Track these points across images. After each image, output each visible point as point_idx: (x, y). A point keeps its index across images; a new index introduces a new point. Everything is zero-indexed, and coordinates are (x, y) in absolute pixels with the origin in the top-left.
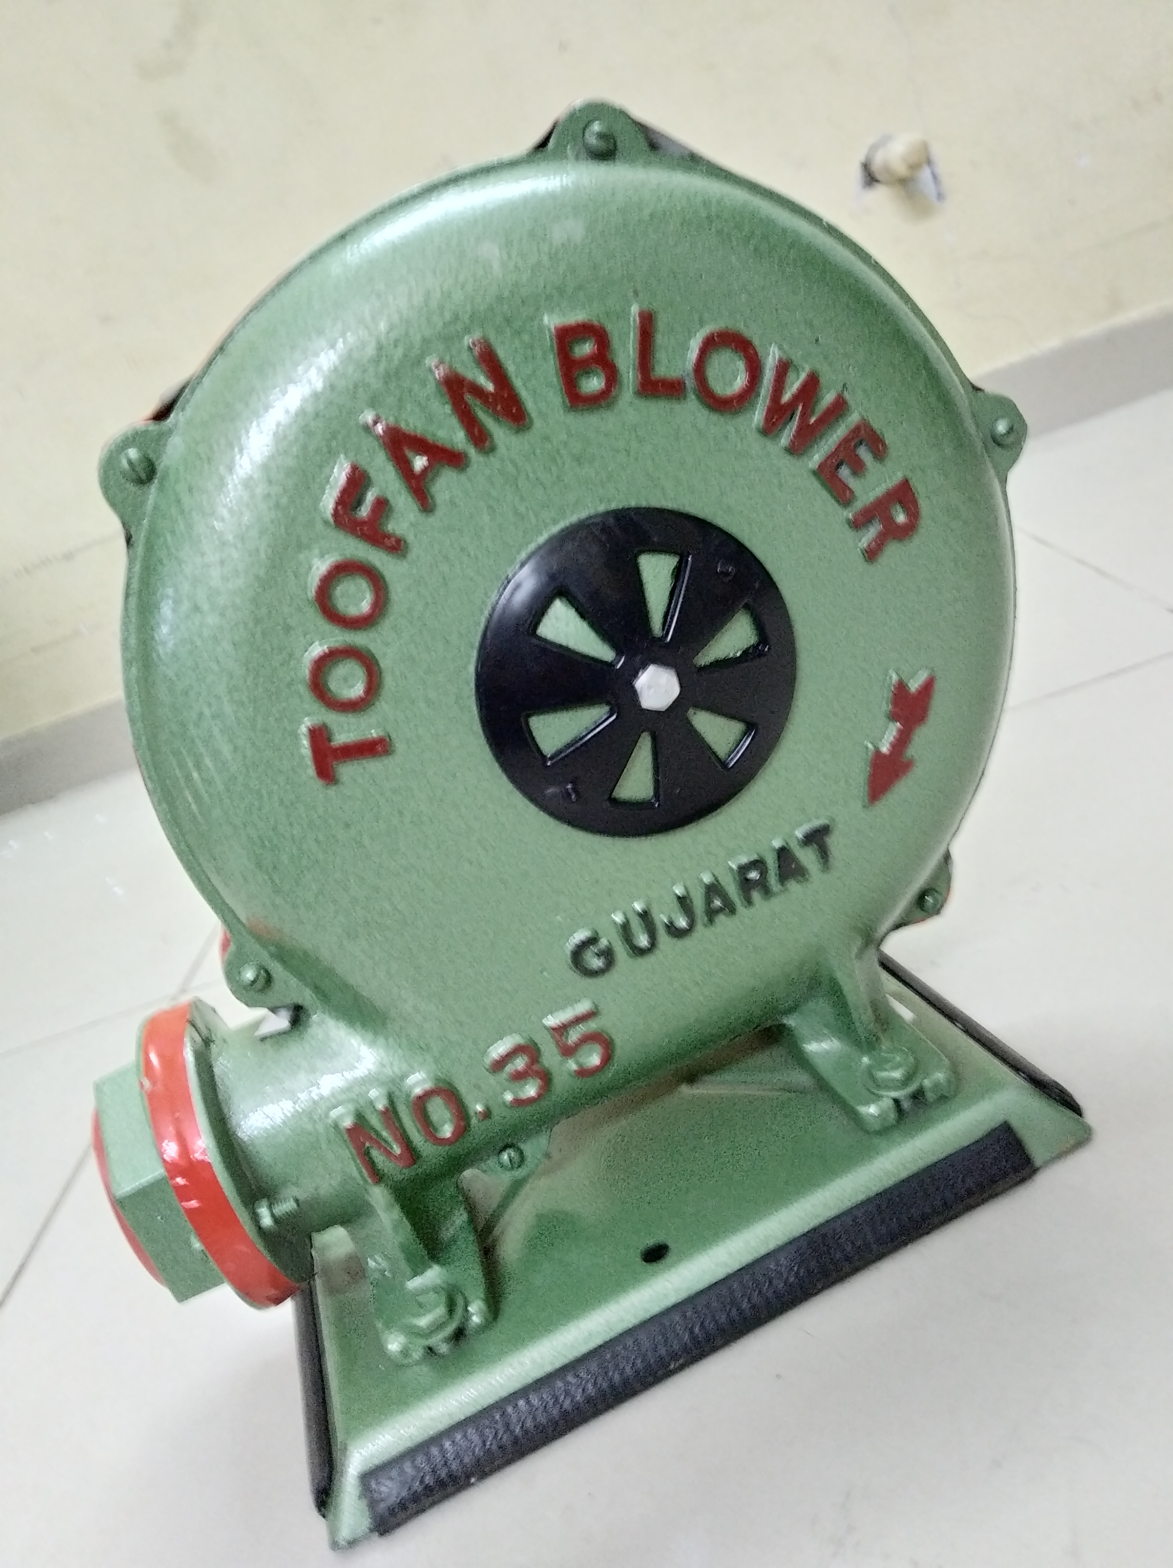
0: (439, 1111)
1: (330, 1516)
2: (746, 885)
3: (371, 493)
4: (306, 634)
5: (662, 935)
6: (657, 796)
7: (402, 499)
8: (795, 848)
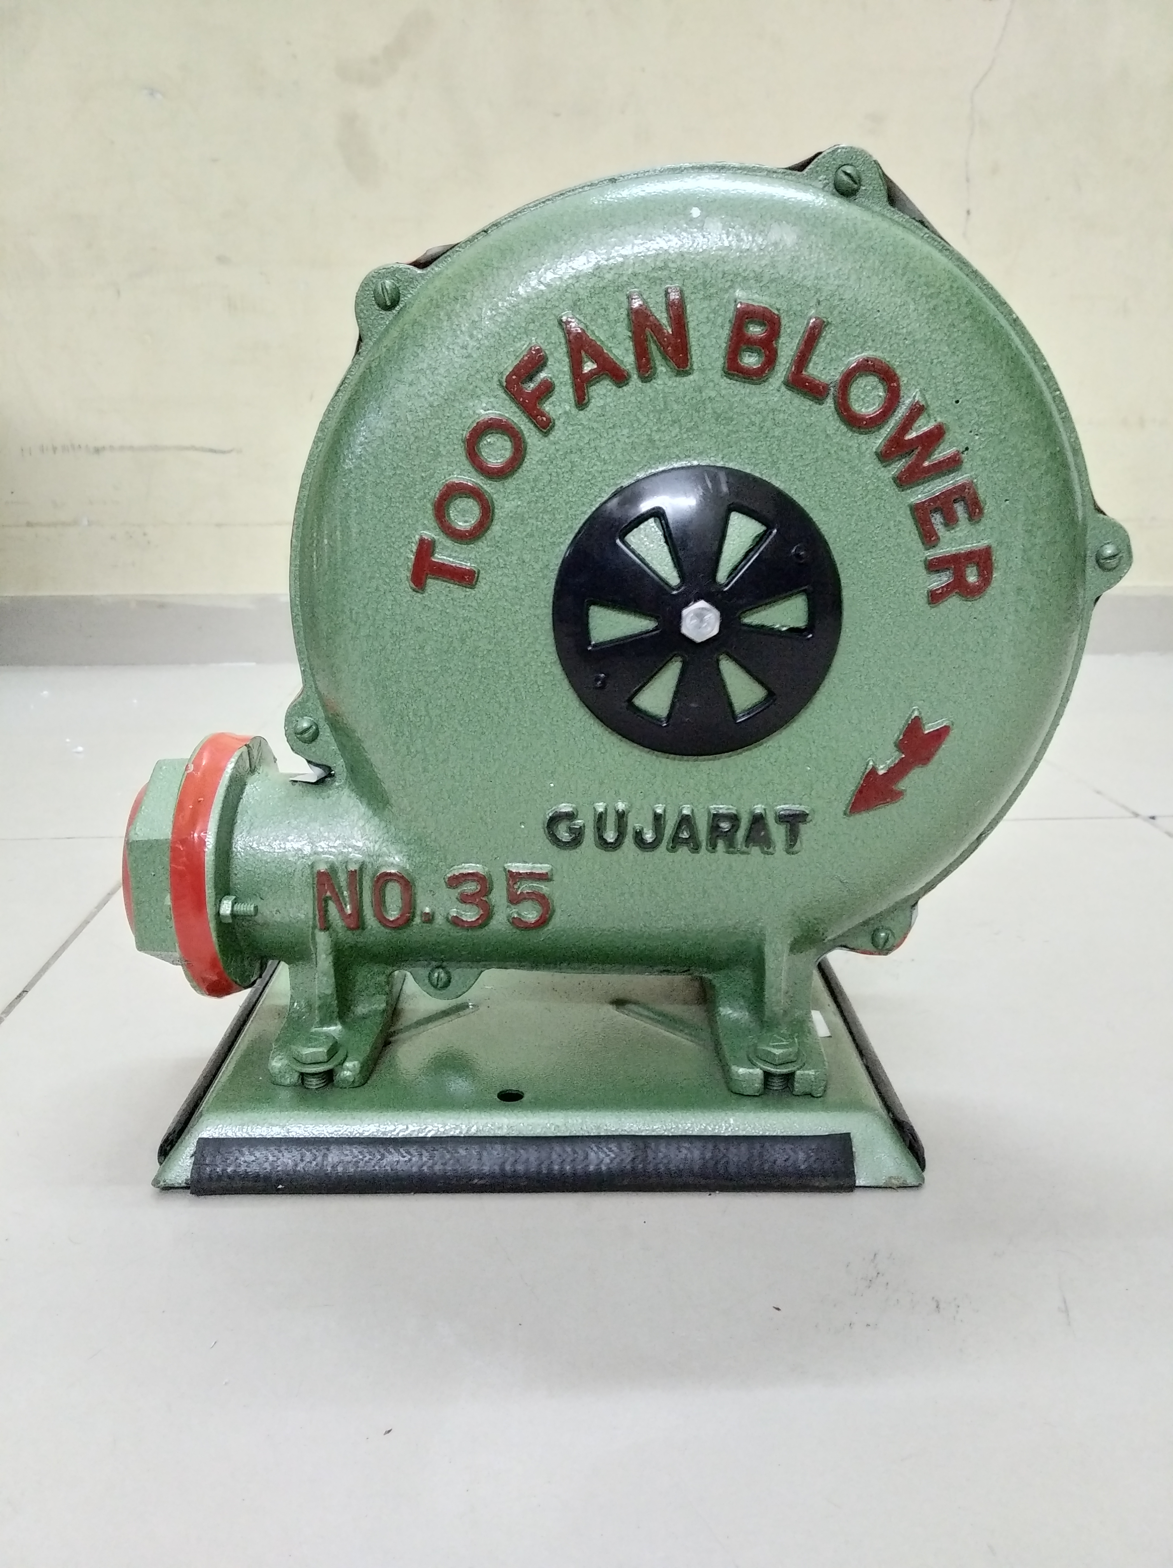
0: (393, 894)
1: (165, 1162)
2: (714, 828)
3: (543, 375)
4: (449, 464)
5: (629, 840)
6: (669, 717)
7: (564, 391)
8: (771, 821)
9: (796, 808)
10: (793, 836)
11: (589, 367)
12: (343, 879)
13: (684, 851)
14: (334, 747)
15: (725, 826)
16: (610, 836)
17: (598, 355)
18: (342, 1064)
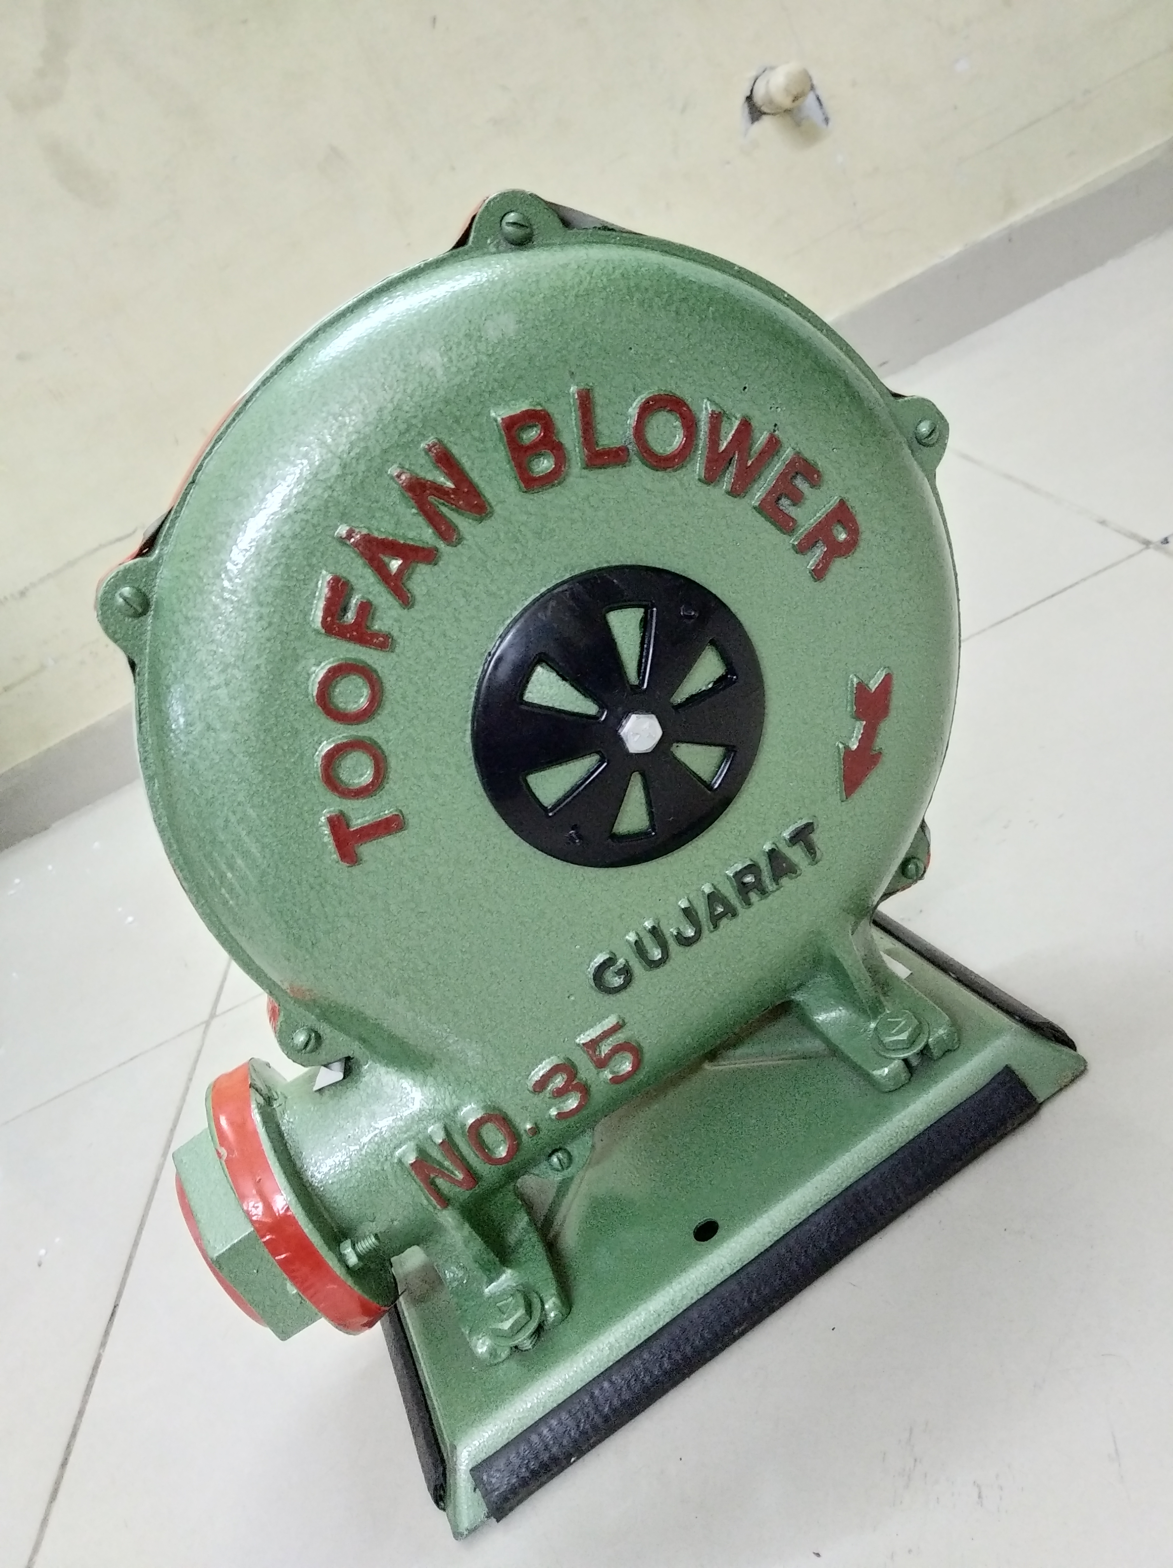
0: (493, 1135)
1: (450, 1509)
2: (743, 889)
3: (355, 599)
4: (312, 734)
5: (673, 946)
6: (652, 826)
8: (782, 847)
9: (800, 823)
10: (810, 849)
11: (395, 564)
12: (437, 1154)
13: (725, 922)
14: (342, 1038)
15: (749, 879)
16: (657, 954)
17: (394, 548)
18: (543, 1308)
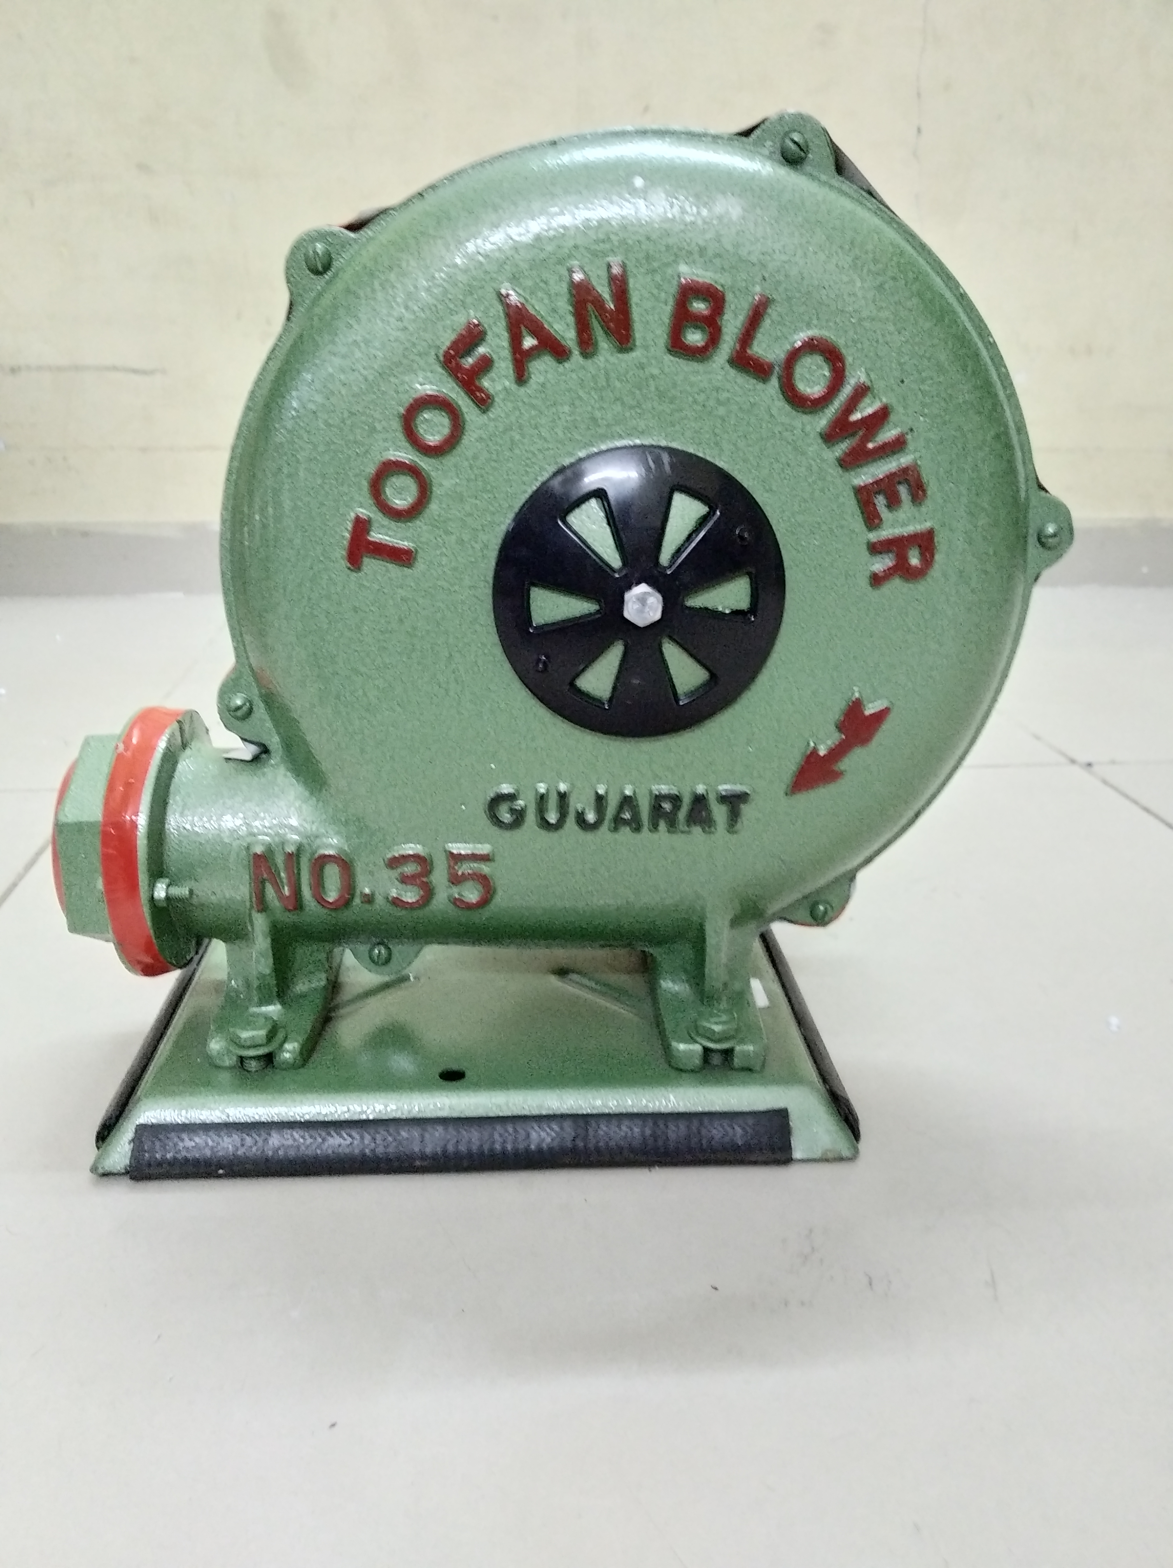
0: (332, 875)
1: (104, 1148)
2: (657, 812)
3: (482, 350)
4: (385, 440)
5: (571, 821)
6: (610, 700)
7: (504, 366)
8: (712, 798)
9: (739, 788)
10: (734, 816)
11: (529, 342)
12: (280, 860)
13: (626, 830)
14: (269, 724)
15: (667, 806)
16: (552, 818)
17: (537, 330)
18: (281, 1045)
